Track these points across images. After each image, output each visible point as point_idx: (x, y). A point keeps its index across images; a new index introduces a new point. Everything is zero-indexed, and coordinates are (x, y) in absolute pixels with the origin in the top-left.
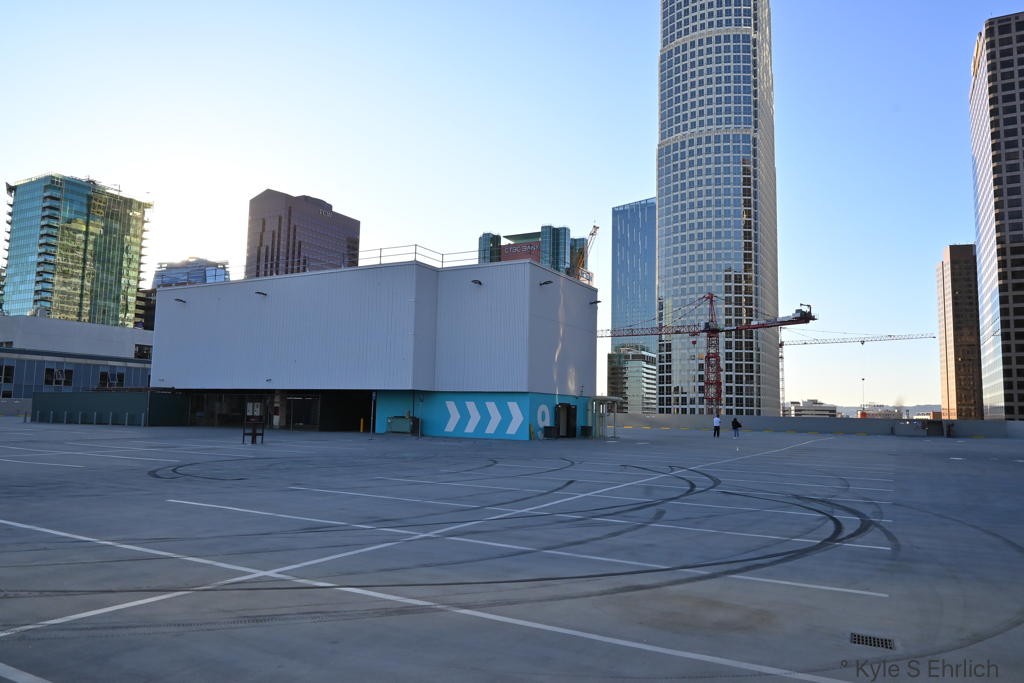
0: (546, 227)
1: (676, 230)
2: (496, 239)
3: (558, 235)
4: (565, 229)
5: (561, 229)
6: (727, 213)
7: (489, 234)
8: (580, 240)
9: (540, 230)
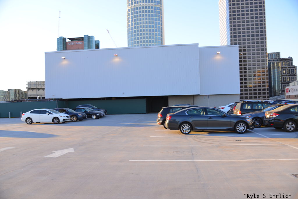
0: (86, 35)
1: (135, 39)
2: (64, 39)
3: (90, 38)
4: (93, 36)
5: (91, 36)
6: (153, 34)
7: (62, 37)
8: (97, 41)
9: (83, 37)
